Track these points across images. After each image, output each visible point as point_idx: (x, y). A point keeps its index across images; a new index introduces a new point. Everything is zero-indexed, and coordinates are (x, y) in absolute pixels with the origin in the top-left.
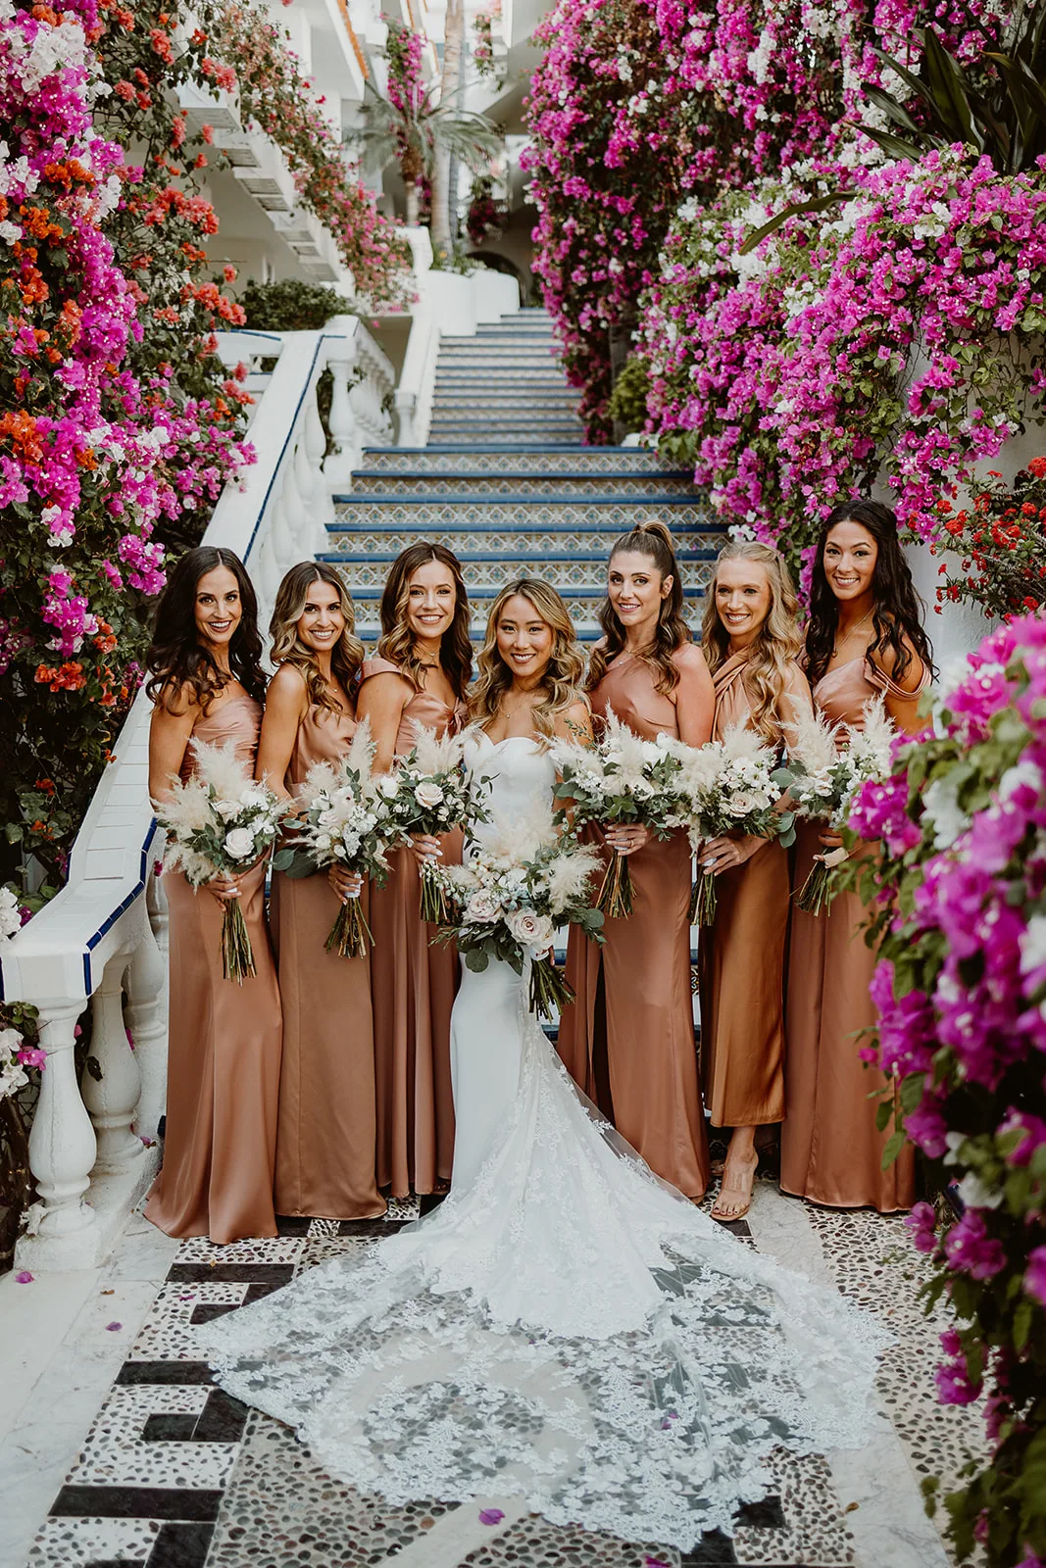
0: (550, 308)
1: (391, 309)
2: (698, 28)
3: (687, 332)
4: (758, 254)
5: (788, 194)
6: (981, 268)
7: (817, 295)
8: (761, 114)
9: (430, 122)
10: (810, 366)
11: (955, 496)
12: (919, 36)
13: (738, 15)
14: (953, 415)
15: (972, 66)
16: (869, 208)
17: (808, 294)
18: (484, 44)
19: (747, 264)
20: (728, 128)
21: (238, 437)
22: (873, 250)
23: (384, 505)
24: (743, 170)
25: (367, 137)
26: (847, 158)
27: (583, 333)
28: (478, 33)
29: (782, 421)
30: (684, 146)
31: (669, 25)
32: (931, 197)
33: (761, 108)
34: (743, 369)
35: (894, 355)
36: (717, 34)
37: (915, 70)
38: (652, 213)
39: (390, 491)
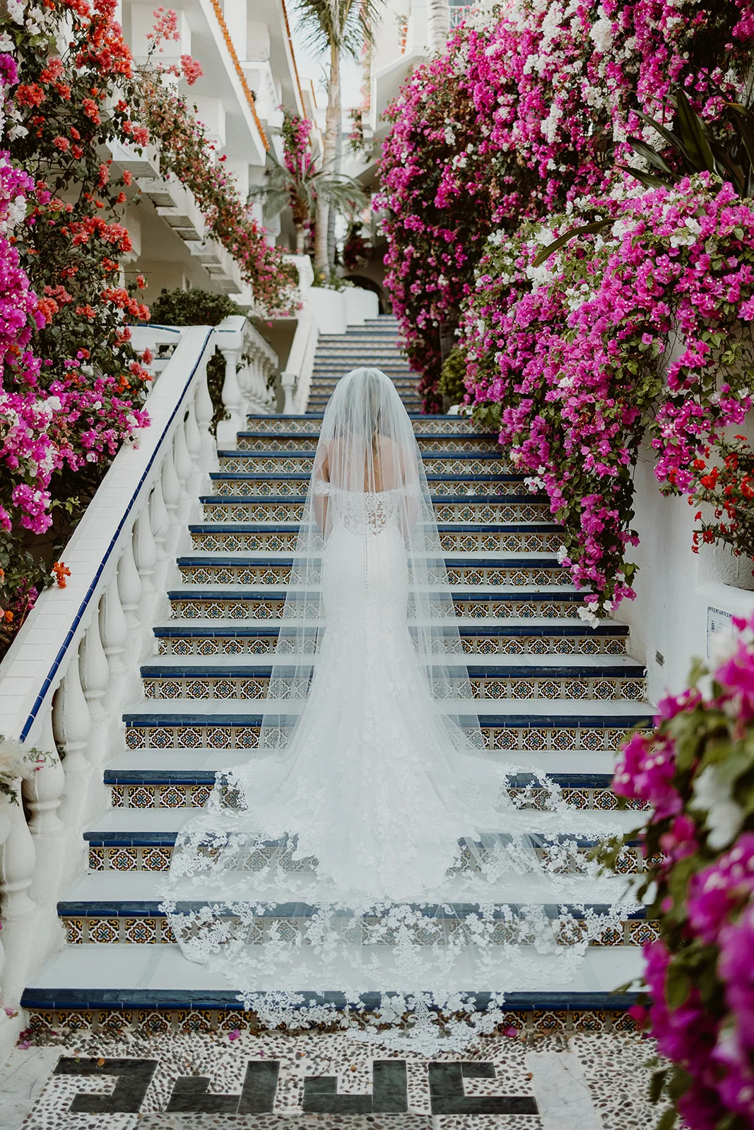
0: (397, 313)
1: (281, 314)
2: (504, 105)
3: (493, 327)
4: (547, 267)
5: (571, 221)
6: (726, 271)
7: (592, 294)
8: (551, 166)
9: (314, 182)
10: (586, 350)
11: (707, 456)
12: (672, 101)
13: (533, 93)
14: (704, 389)
15: (714, 123)
16: (633, 225)
17: (585, 293)
18: (357, 130)
19: (540, 275)
20: (528, 178)
21: (138, 406)
22: (637, 257)
23: (257, 459)
24: (539, 209)
25: (269, 192)
26: (617, 194)
27: (420, 331)
28: (352, 121)
29: (564, 394)
30: (494, 192)
31: (483, 104)
32: (684, 215)
33: (551, 161)
34: (535, 354)
35: (655, 341)
36: (518, 109)
37: (669, 126)
38: (470, 242)
39: (267, 447)
